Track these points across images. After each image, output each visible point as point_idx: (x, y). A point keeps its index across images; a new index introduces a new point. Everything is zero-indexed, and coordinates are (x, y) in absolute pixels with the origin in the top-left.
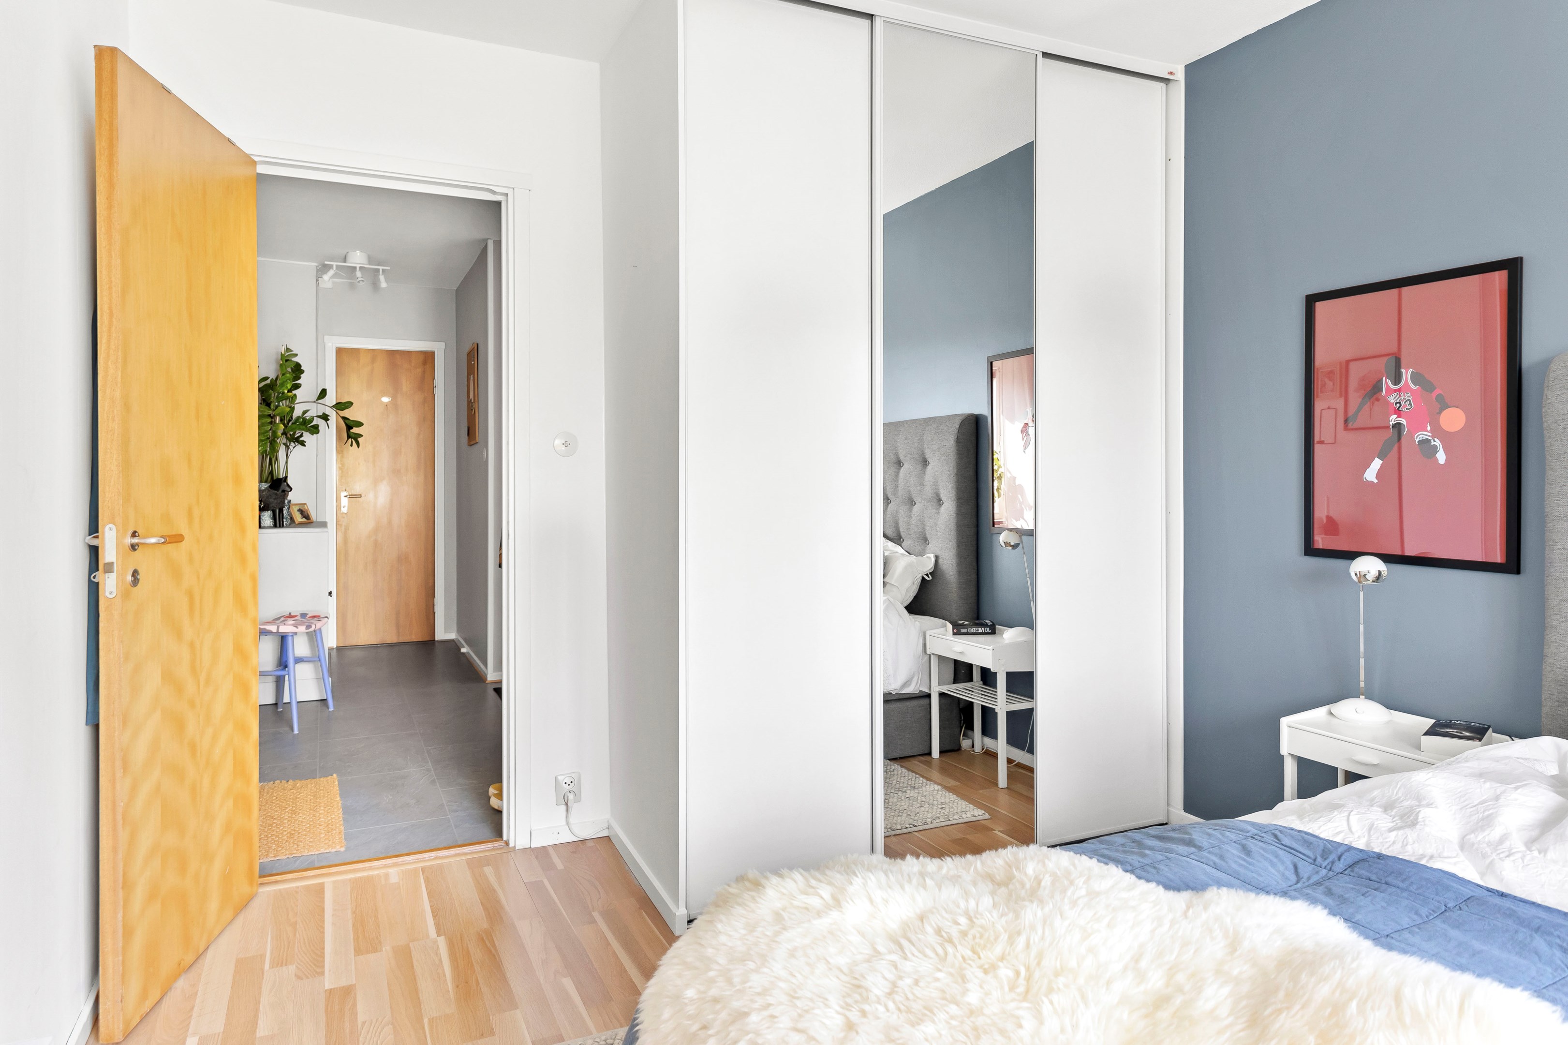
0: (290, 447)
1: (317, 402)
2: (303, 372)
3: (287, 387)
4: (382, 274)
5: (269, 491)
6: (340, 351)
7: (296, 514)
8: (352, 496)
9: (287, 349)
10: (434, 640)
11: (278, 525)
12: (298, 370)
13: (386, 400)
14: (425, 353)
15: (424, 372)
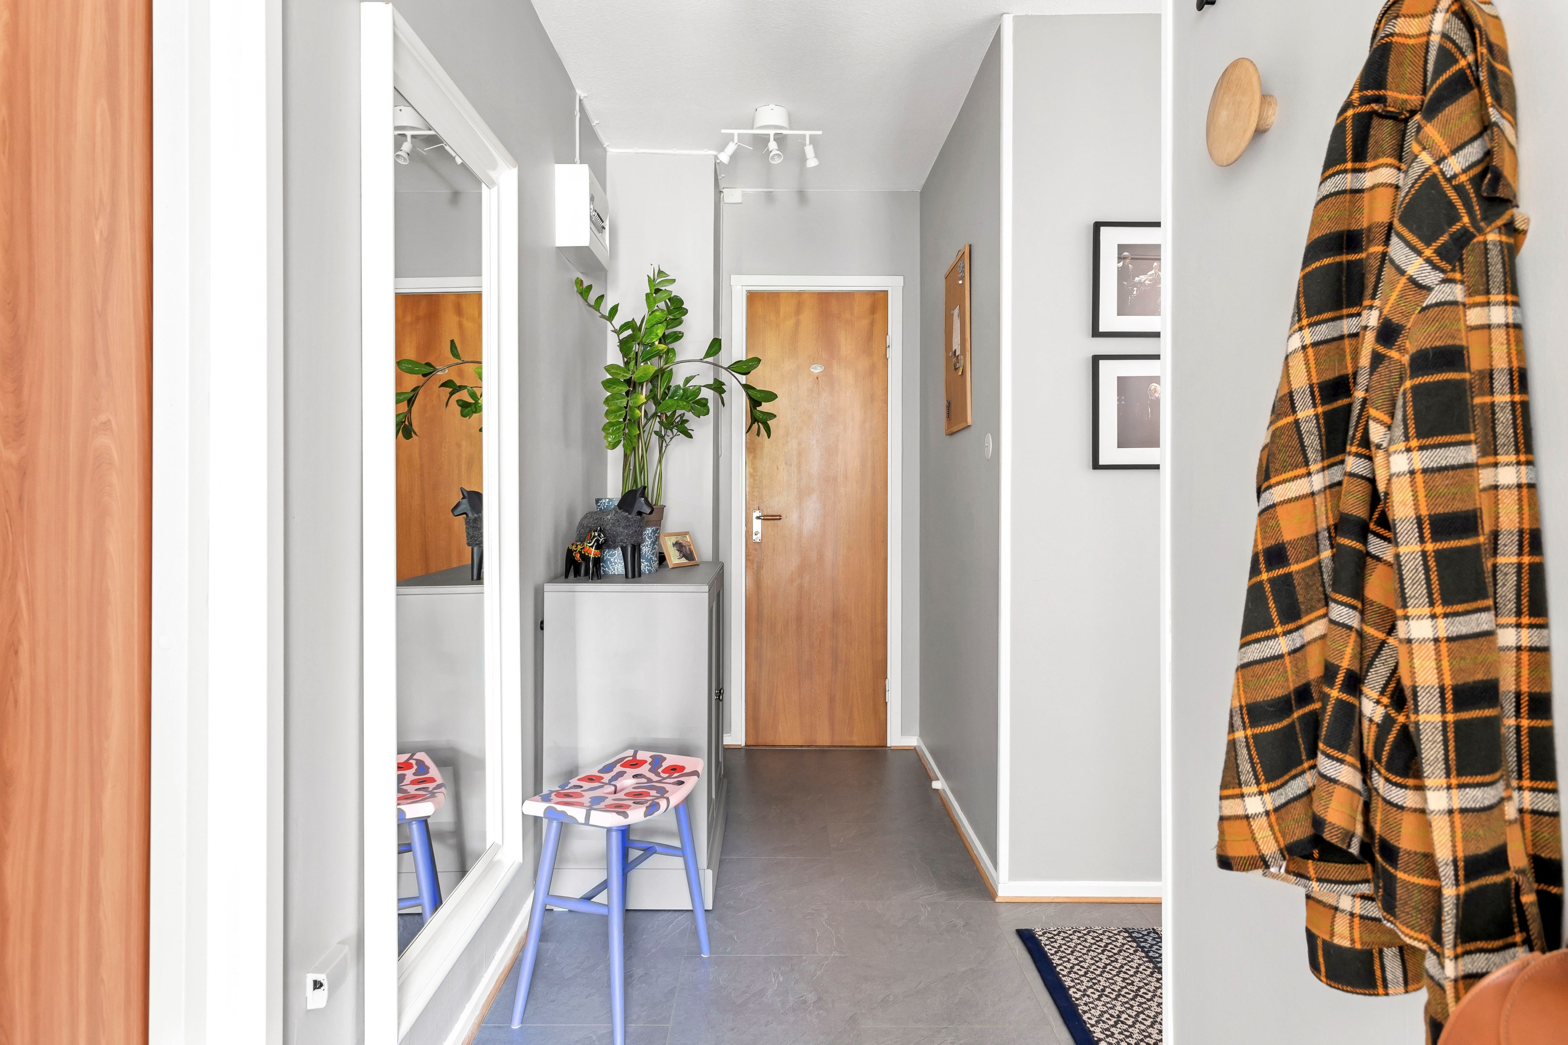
0: (666, 437)
1: (705, 360)
2: (685, 312)
3: (657, 335)
4: (810, 144)
5: (617, 512)
6: (753, 297)
7: (670, 550)
8: (765, 518)
9: (660, 272)
10: (882, 747)
11: (630, 575)
12: (677, 308)
13: (817, 369)
14: (873, 293)
15: (872, 324)
